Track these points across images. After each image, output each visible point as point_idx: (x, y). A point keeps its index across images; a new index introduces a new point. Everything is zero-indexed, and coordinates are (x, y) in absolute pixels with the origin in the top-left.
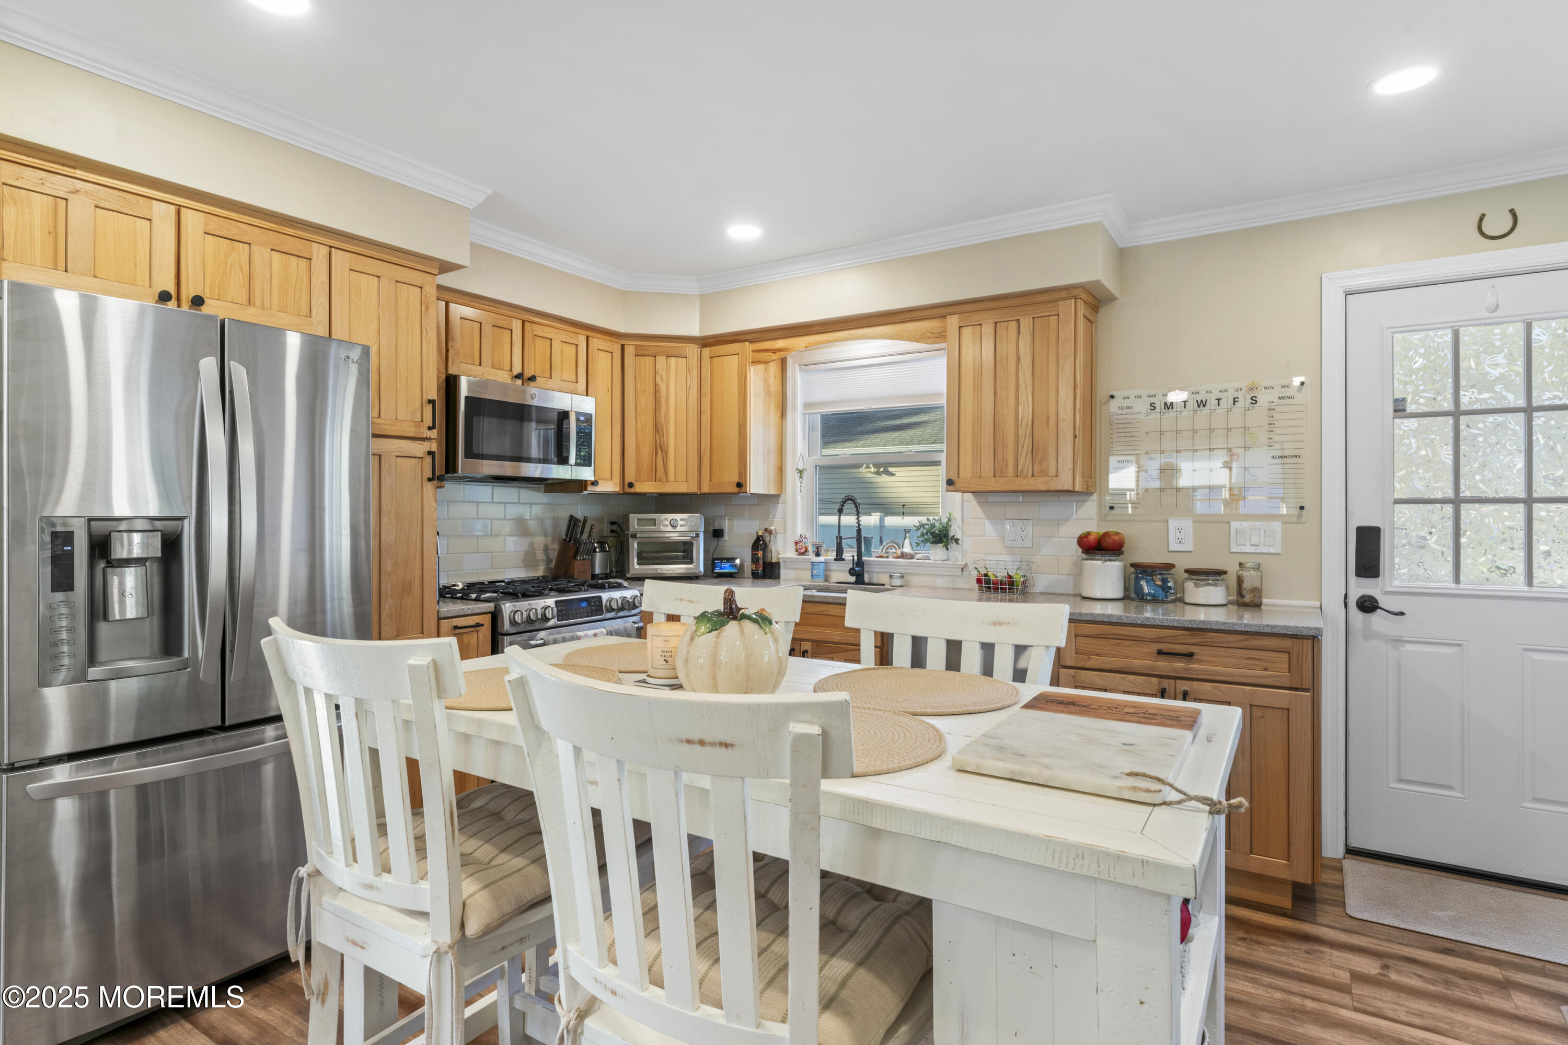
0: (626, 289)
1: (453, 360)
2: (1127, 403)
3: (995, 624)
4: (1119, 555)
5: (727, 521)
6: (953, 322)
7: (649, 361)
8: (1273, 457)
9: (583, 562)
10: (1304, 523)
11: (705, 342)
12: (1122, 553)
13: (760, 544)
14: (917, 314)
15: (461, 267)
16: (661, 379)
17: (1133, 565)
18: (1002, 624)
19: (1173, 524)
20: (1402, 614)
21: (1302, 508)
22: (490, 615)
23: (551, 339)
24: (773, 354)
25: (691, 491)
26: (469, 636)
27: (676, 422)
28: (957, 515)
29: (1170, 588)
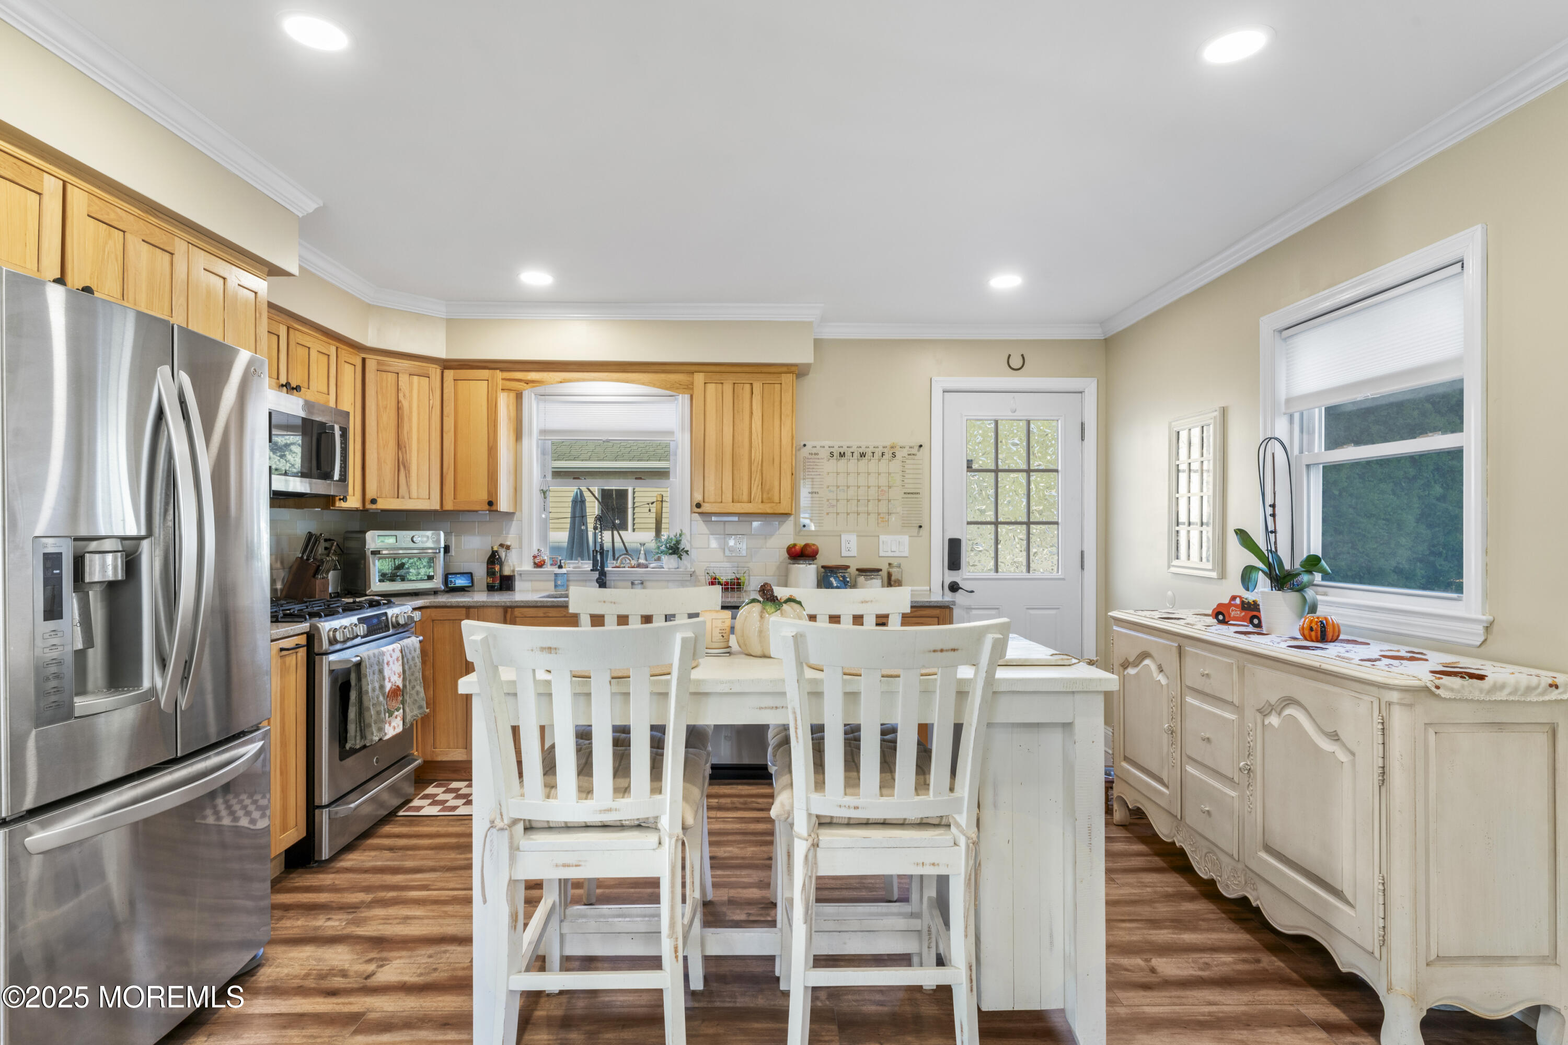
0: (371, 303)
2: (814, 451)
3: (862, 602)
4: (813, 560)
5: (453, 537)
6: (699, 378)
7: (391, 377)
8: (905, 493)
10: (921, 536)
11: (447, 365)
12: (816, 559)
13: (493, 559)
14: (668, 368)
15: (288, 274)
16: (404, 396)
17: (823, 567)
18: (867, 602)
19: (844, 537)
20: (972, 592)
21: (920, 527)
22: (305, 635)
23: (309, 348)
24: (525, 385)
25: (433, 508)
27: (418, 439)
28: (686, 531)
29: (848, 582)
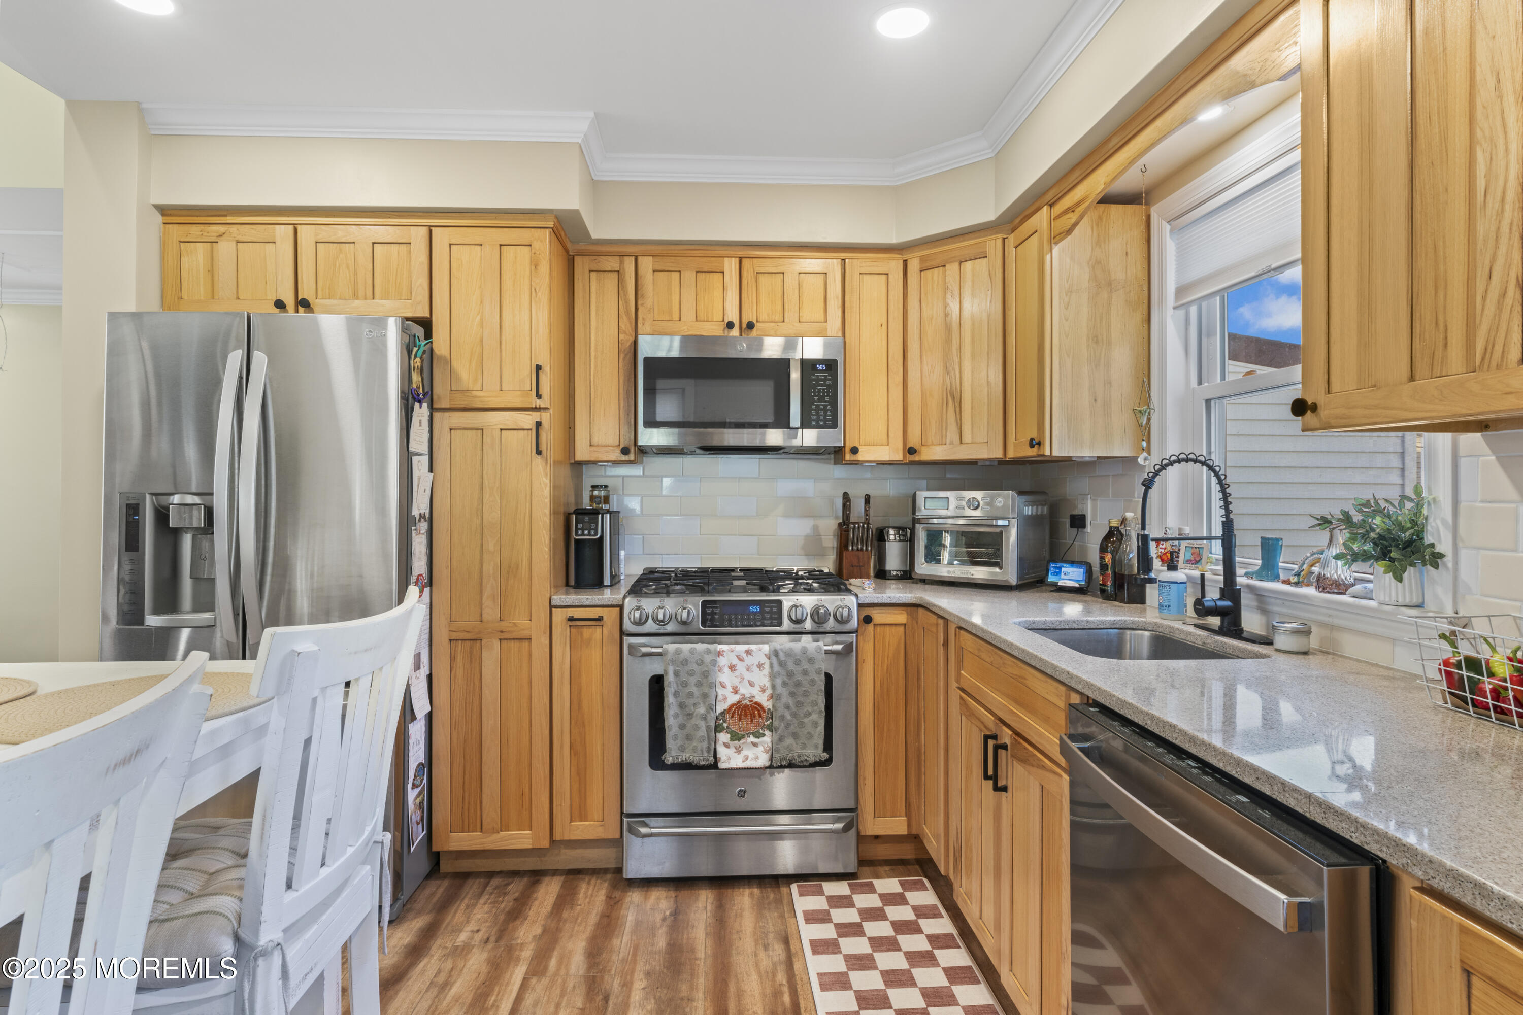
1: (643, 319)
5: (1089, 501)
7: (936, 274)
9: (857, 552)
11: (1012, 227)
22: (618, 609)
23: (783, 273)
25: (993, 456)
26: (591, 630)
